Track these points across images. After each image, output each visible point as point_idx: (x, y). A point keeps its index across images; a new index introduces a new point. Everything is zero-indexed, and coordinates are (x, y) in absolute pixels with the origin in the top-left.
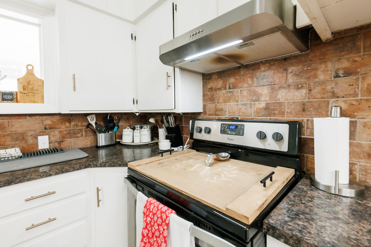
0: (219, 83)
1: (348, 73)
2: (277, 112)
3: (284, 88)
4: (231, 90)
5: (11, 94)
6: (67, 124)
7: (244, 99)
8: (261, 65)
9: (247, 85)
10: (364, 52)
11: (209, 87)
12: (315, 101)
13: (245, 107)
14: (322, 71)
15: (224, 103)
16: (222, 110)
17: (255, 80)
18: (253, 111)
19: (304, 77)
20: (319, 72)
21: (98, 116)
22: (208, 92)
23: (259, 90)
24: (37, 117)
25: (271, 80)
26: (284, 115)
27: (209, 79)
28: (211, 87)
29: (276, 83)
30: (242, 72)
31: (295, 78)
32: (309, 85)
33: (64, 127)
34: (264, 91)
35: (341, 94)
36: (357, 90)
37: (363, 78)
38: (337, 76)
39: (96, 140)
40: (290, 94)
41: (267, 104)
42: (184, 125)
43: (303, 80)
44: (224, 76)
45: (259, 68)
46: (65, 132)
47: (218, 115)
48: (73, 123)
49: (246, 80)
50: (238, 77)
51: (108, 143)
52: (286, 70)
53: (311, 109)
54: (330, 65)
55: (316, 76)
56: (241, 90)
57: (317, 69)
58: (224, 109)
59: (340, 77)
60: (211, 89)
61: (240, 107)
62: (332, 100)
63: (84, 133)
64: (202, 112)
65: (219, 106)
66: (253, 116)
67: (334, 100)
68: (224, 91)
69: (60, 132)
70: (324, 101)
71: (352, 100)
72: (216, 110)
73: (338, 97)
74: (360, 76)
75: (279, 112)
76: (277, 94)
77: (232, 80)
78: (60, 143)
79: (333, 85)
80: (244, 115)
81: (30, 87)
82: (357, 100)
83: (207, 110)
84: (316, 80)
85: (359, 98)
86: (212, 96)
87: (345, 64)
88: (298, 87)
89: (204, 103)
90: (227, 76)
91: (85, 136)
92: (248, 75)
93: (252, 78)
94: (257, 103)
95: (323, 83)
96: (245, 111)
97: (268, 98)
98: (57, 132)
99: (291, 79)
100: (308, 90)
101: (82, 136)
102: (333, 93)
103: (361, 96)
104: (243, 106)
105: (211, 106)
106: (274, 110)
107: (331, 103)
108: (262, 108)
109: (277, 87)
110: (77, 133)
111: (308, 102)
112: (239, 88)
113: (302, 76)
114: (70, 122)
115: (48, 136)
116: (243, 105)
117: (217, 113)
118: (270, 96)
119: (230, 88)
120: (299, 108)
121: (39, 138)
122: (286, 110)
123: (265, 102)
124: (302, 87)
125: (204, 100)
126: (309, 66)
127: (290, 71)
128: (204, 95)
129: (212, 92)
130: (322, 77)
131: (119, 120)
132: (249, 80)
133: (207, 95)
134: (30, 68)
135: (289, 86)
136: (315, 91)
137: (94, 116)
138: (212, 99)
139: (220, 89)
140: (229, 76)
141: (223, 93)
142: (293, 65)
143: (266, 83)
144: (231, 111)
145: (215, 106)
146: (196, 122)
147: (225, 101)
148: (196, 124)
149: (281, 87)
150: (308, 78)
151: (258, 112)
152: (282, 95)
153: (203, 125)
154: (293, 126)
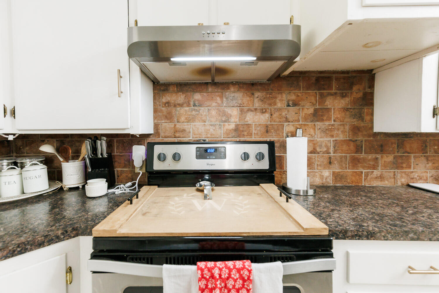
0: (181, 98)
1: (295, 104)
2: (245, 133)
3: (252, 111)
4: (196, 108)
7: (212, 119)
8: (231, 86)
9: (216, 104)
10: (303, 90)
11: (164, 100)
12: (275, 124)
13: (214, 128)
14: (279, 100)
15: (187, 122)
16: (184, 130)
17: (225, 99)
18: (222, 132)
19: (267, 103)
22: (163, 107)
23: (229, 111)
25: (240, 102)
26: (252, 136)
27: (164, 90)
28: (167, 101)
29: (245, 105)
30: (210, 89)
31: (261, 103)
32: (271, 110)
34: (234, 112)
35: (291, 119)
36: (299, 117)
37: (303, 109)
38: (288, 106)
40: (257, 117)
41: (237, 126)
42: (117, 153)
43: (266, 106)
44: (187, 91)
45: (228, 89)
47: (179, 137)
49: (214, 98)
50: (205, 94)
52: (253, 94)
53: (272, 131)
54: (284, 96)
55: (275, 104)
56: (208, 109)
57: (276, 98)
58: (188, 130)
59: (290, 106)
60: (168, 104)
61: (208, 127)
62: (286, 124)
64: (153, 133)
65: (179, 126)
66: (222, 137)
67: (287, 123)
68: (187, 108)
70: (281, 124)
71: (297, 124)
72: (176, 131)
73: (289, 122)
74: (301, 107)
75: (248, 133)
76: (246, 117)
77: (197, 96)
79: (286, 112)
80: (213, 136)
82: (299, 125)
83: (160, 131)
84: (276, 107)
85: (301, 123)
86: (170, 113)
87: (293, 97)
88: (263, 111)
89: (156, 121)
90: (191, 91)
92: (217, 94)
93: (221, 97)
94: (226, 124)
95: (280, 110)
96: (214, 132)
97: (237, 120)
99: (257, 104)
100: (270, 114)
102: (286, 118)
103: (302, 122)
104: (211, 127)
105: (167, 126)
106: (243, 131)
107: (285, 126)
108: (232, 129)
109: (246, 109)
111: (270, 125)
112: (207, 107)
113: (266, 102)
116: (211, 125)
117: (177, 135)
118: (240, 118)
119: (195, 105)
120: (263, 130)
122: (254, 132)
123: (235, 123)
124: (266, 111)
125: (155, 118)
126: (270, 94)
127: (256, 96)
128: (155, 111)
129: (169, 109)
130: (279, 105)
132: (218, 98)
133: (161, 111)
135: (256, 109)
136: (274, 116)
138: (169, 117)
139: (181, 105)
140: (194, 91)
141: (186, 111)
142: (258, 90)
143: (236, 105)
144: (196, 132)
145: (173, 126)
146: (156, 147)
147: (188, 121)
148: (158, 149)
149: (249, 110)
150: (270, 105)
151: (227, 133)
152: (250, 118)
153: (169, 150)
154: (271, 145)
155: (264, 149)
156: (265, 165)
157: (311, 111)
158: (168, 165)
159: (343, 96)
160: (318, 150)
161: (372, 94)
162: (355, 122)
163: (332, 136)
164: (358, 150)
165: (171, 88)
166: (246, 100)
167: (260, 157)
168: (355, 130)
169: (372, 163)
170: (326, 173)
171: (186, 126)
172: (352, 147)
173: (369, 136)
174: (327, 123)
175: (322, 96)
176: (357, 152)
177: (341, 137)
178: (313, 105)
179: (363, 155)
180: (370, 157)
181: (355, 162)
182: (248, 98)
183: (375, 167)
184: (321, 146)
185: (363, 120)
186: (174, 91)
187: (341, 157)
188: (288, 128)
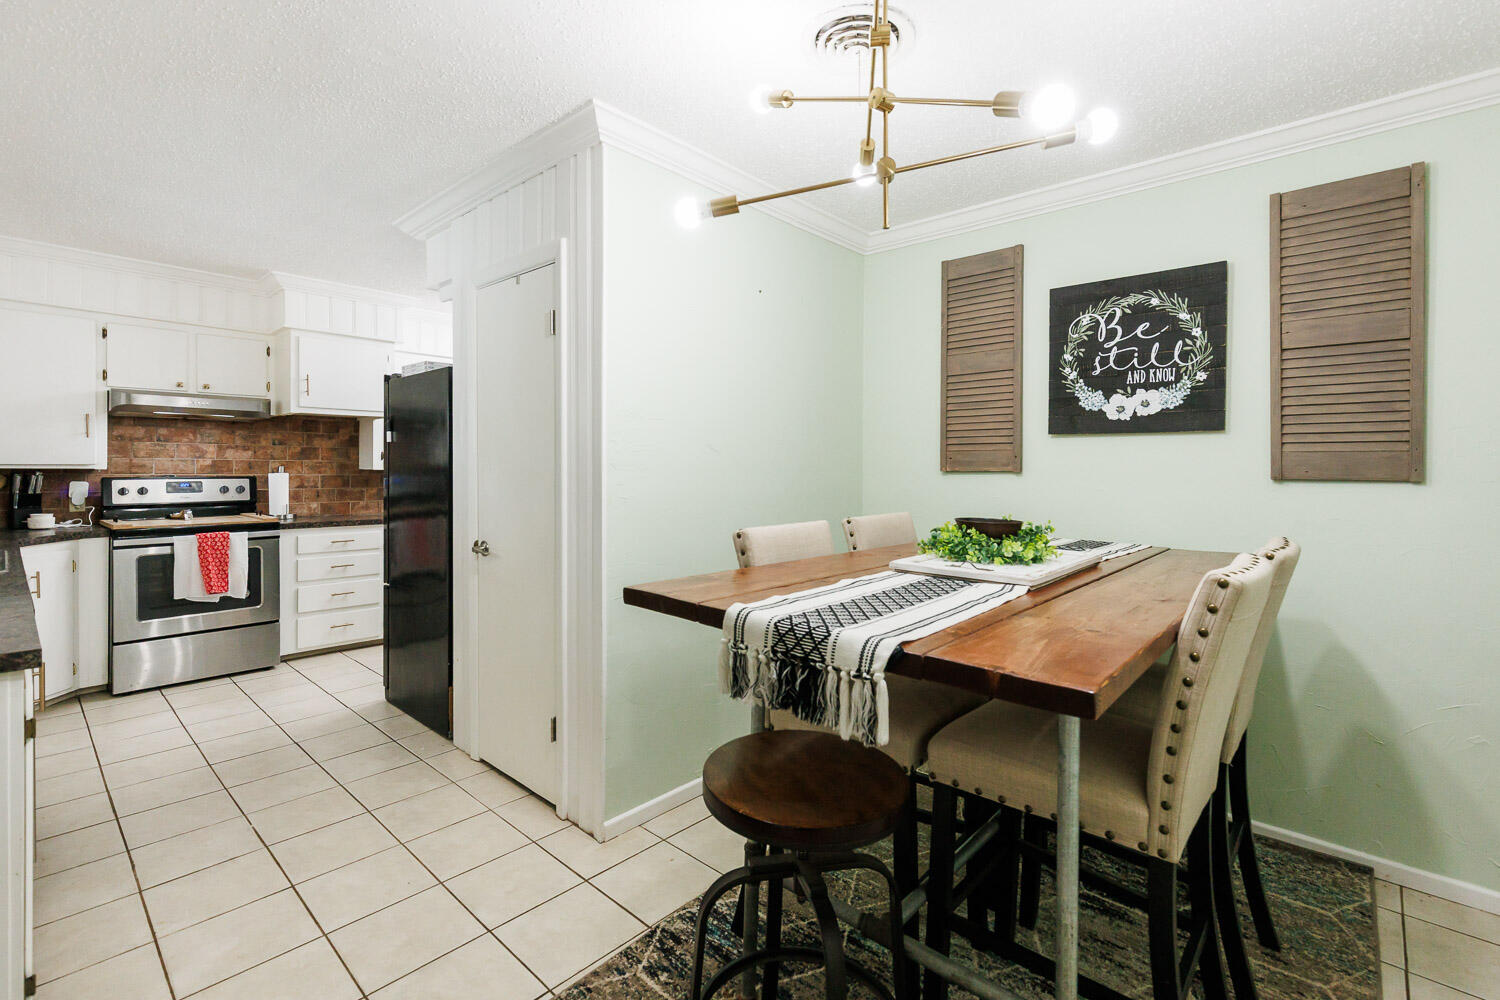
0: (140, 431)
1: (281, 443)
2: (225, 469)
3: (232, 448)
4: (161, 443)
7: (183, 455)
9: (187, 440)
10: (288, 432)
11: (115, 433)
12: (259, 461)
13: (184, 464)
14: (264, 439)
15: (149, 458)
16: (144, 466)
17: (198, 436)
18: (196, 467)
19: (250, 441)
20: (262, 439)
22: (113, 440)
23: (204, 447)
25: (217, 439)
26: (233, 472)
27: (115, 423)
28: (123, 434)
29: (224, 442)
30: (180, 425)
31: (243, 441)
32: (255, 448)
34: (211, 449)
35: (274, 457)
36: (284, 455)
37: (290, 448)
38: (274, 444)
40: (238, 454)
41: (214, 462)
43: (249, 444)
44: (148, 426)
45: (203, 425)
47: (137, 472)
49: (184, 434)
50: (173, 430)
52: (233, 432)
53: (256, 467)
54: (269, 435)
55: (259, 442)
56: (177, 445)
57: (260, 437)
58: (149, 465)
59: (276, 445)
60: (121, 437)
61: (176, 463)
62: (271, 461)
65: (135, 461)
66: (197, 473)
67: (273, 460)
68: (148, 443)
70: (266, 461)
72: (132, 466)
74: (288, 447)
75: (227, 469)
76: (225, 453)
77: (163, 431)
79: (271, 450)
80: (184, 472)
82: (283, 462)
84: (260, 445)
86: (126, 447)
87: (279, 437)
88: (245, 449)
89: (111, 457)
90: (153, 425)
92: (188, 430)
93: (195, 435)
94: (201, 459)
95: (264, 448)
96: (185, 467)
97: (215, 456)
99: (238, 442)
100: (253, 452)
102: (270, 456)
103: (285, 460)
104: (181, 463)
105: (122, 461)
106: (221, 467)
107: (270, 463)
108: (208, 465)
109: (225, 446)
111: (254, 461)
112: (175, 442)
113: (248, 440)
116: (181, 461)
117: (134, 470)
118: (217, 454)
119: (158, 440)
120: (246, 466)
122: (234, 467)
123: (211, 460)
124: (248, 449)
126: (254, 434)
127: (237, 434)
129: (123, 443)
130: (264, 443)
132: (191, 436)
135: (237, 446)
136: (259, 453)
138: (126, 452)
139: (139, 440)
140: (158, 425)
141: (146, 445)
142: (239, 430)
143: (213, 441)
144: (161, 467)
145: (128, 460)
146: (113, 482)
147: (150, 456)
148: (117, 485)
149: (228, 447)
150: (254, 443)
151: (202, 469)
152: (230, 455)
153: (132, 485)
154: (253, 481)
155: (246, 483)
156: (246, 496)
157: (299, 449)
158: (132, 499)
159: (330, 438)
160: (306, 484)
161: (357, 437)
162: (342, 460)
163: (320, 472)
164: (346, 483)
165: (126, 422)
166: (225, 437)
167: (241, 490)
168: (342, 467)
169: (358, 495)
170: (314, 505)
171: (146, 461)
172: (339, 481)
173: (355, 472)
174: (315, 461)
175: (308, 436)
176: (343, 486)
177: (329, 474)
178: (300, 444)
179: (349, 489)
180: (357, 489)
181: (342, 494)
182: (228, 436)
183: (361, 499)
184: (308, 481)
185: (349, 457)
186: (129, 425)
187: (329, 491)
188: (272, 465)
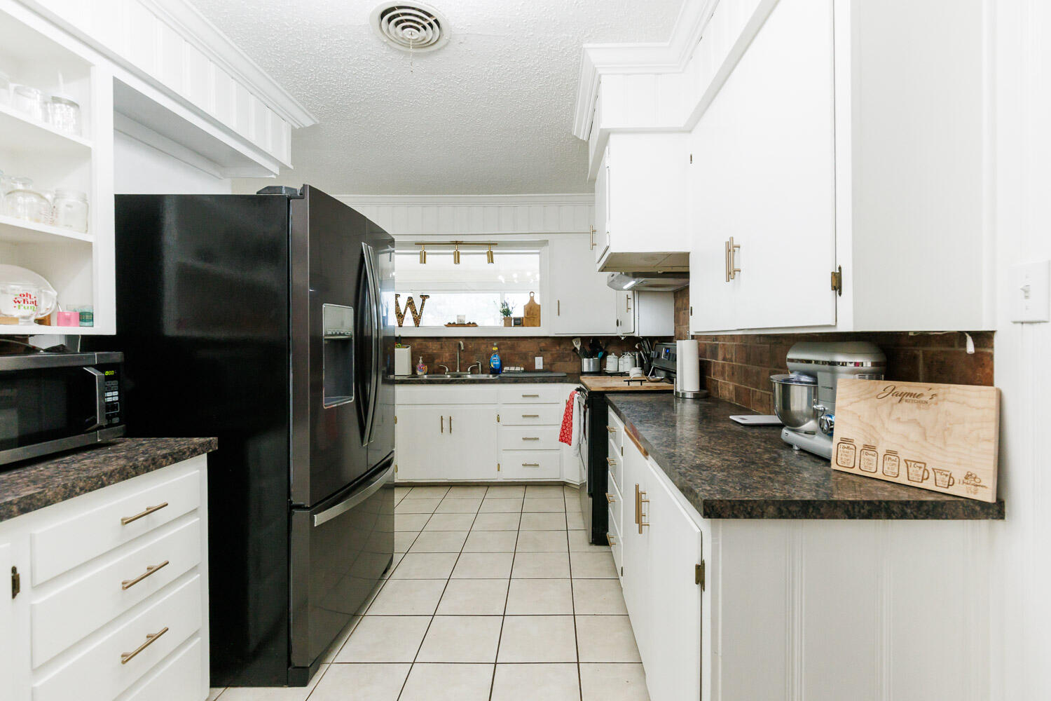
5: (519, 319)
6: (558, 348)
21: (584, 339)
24: (535, 339)
33: (556, 350)
39: (581, 366)
46: (555, 355)
48: (562, 347)
51: (597, 370)
63: (572, 357)
69: (552, 355)
78: (551, 365)
81: (532, 312)
91: (574, 361)
98: (549, 355)
101: (570, 360)
110: (566, 357)
114: (559, 345)
115: (541, 358)
121: (536, 358)
131: (607, 345)
134: (532, 295)
137: (579, 339)
